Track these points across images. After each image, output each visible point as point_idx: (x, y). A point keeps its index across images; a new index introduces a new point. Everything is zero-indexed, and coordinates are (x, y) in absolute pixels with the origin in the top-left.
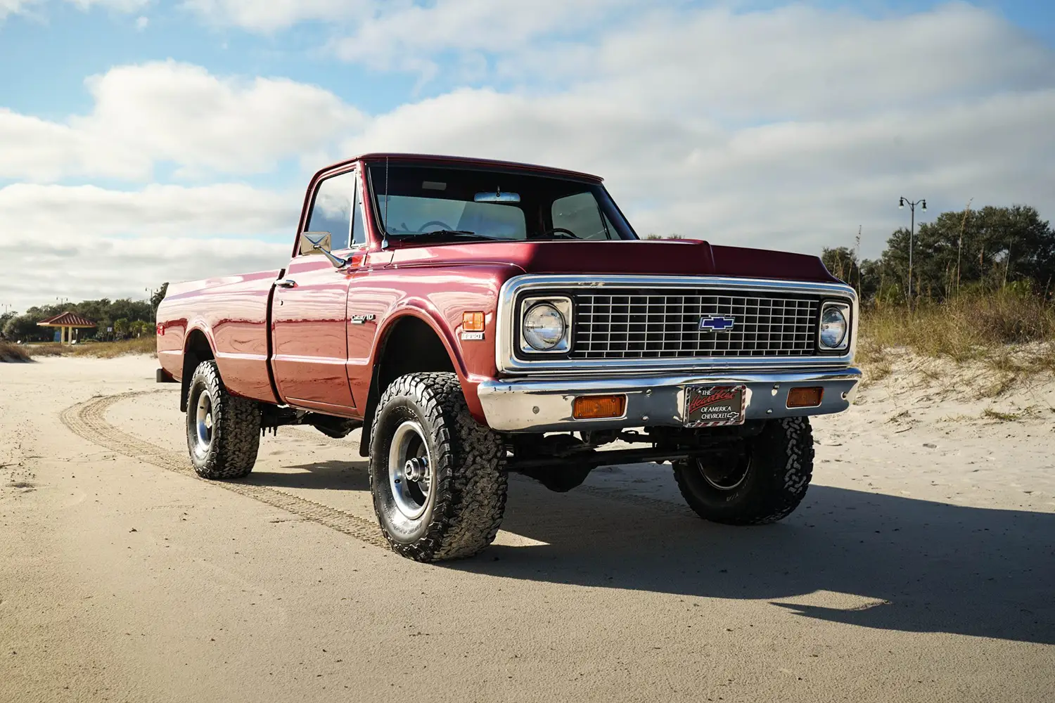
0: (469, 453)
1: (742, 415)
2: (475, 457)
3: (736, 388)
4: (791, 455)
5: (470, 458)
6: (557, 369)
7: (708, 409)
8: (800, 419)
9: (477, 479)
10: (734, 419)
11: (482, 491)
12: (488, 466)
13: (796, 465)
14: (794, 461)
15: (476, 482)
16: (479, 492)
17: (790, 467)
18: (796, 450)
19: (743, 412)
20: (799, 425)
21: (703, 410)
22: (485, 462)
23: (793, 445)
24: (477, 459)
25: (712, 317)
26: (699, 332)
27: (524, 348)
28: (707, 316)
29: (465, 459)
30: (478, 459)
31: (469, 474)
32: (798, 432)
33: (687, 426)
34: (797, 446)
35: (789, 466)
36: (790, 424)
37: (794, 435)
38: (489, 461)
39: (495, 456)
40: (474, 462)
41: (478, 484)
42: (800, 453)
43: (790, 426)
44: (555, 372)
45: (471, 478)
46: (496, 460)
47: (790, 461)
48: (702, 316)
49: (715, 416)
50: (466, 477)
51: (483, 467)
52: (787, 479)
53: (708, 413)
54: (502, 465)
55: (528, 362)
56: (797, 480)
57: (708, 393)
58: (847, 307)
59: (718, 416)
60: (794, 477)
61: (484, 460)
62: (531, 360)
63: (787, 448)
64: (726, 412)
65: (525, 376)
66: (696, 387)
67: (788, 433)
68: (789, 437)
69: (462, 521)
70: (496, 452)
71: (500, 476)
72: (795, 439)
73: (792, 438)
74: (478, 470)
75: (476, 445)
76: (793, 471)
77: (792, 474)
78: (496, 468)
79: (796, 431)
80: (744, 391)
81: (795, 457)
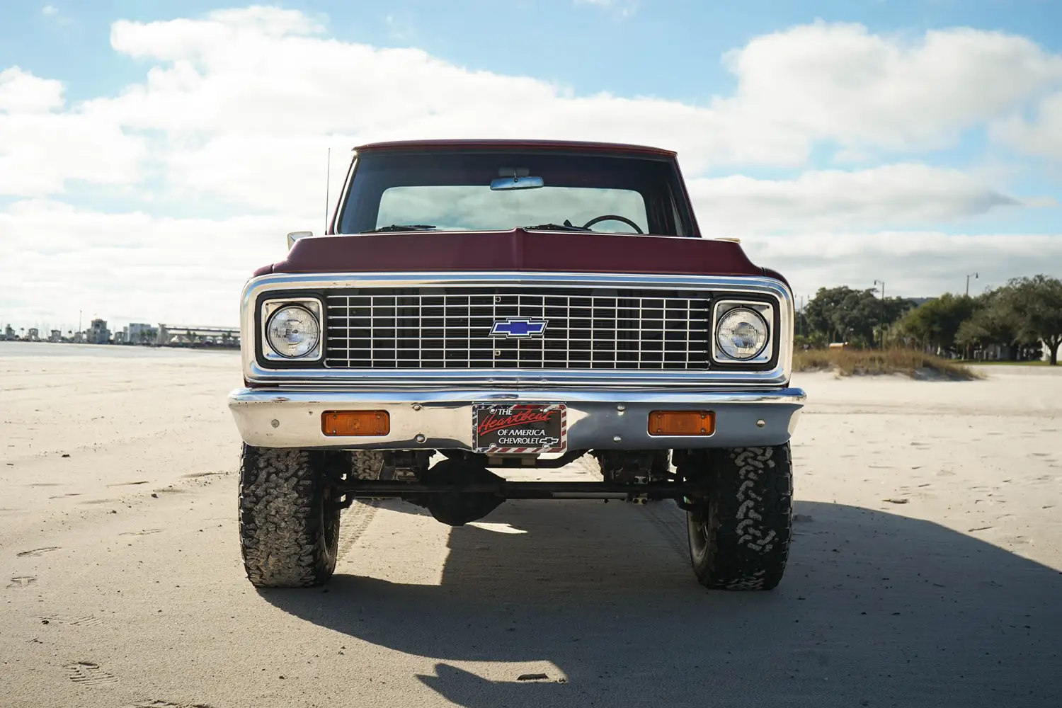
0: (262, 469)
1: (562, 441)
2: (269, 474)
3: (550, 408)
4: (744, 501)
5: (263, 475)
6: (308, 379)
7: (509, 432)
8: (769, 453)
9: (270, 499)
10: (551, 446)
11: (277, 512)
12: (285, 485)
13: (752, 514)
14: (748, 509)
15: (268, 502)
16: (273, 513)
17: (742, 517)
18: (753, 495)
19: (564, 438)
20: (765, 463)
21: (501, 433)
22: (281, 481)
23: (748, 488)
24: (271, 477)
25: (511, 320)
26: (494, 339)
27: (268, 355)
28: (505, 319)
29: (257, 476)
30: (273, 477)
31: (260, 492)
32: (760, 472)
33: (475, 452)
34: (755, 490)
35: (740, 515)
36: (749, 460)
37: (751, 475)
38: (287, 480)
39: (295, 475)
40: (267, 480)
41: (271, 504)
42: (760, 499)
43: (747, 464)
44: (304, 382)
45: (263, 497)
46: (295, 480)
47: (742, 509)
48: (496, 319)
49: (520, 441)
50: (256, 496)
51: (277, 486)
52: (740, 532)
53: (507, 436)
54: (303, 485)
55: (274, 370)
56: (758, 534)
57: (508, 412)
58: (768, 307)
59: (525, 441)
60: (751, 530)
61: (281, 478)
62: (275, 368)
63: (737, 490)
64: (536, 437)
65: (276, 385)
66: (487, 405)
67: (742, 472)
68: (742, 477)
69: (258, 542)
70: (298, 470)
71: (299, 497)
72: (752, 480)
73: (747, 478)
74: (272, 488)
75: (273, 461)
76: (748, 522)
77: (748, 526)
78: (295, 488)
79: (756, 470)
80: (563, 412)
81: (751, 504)
